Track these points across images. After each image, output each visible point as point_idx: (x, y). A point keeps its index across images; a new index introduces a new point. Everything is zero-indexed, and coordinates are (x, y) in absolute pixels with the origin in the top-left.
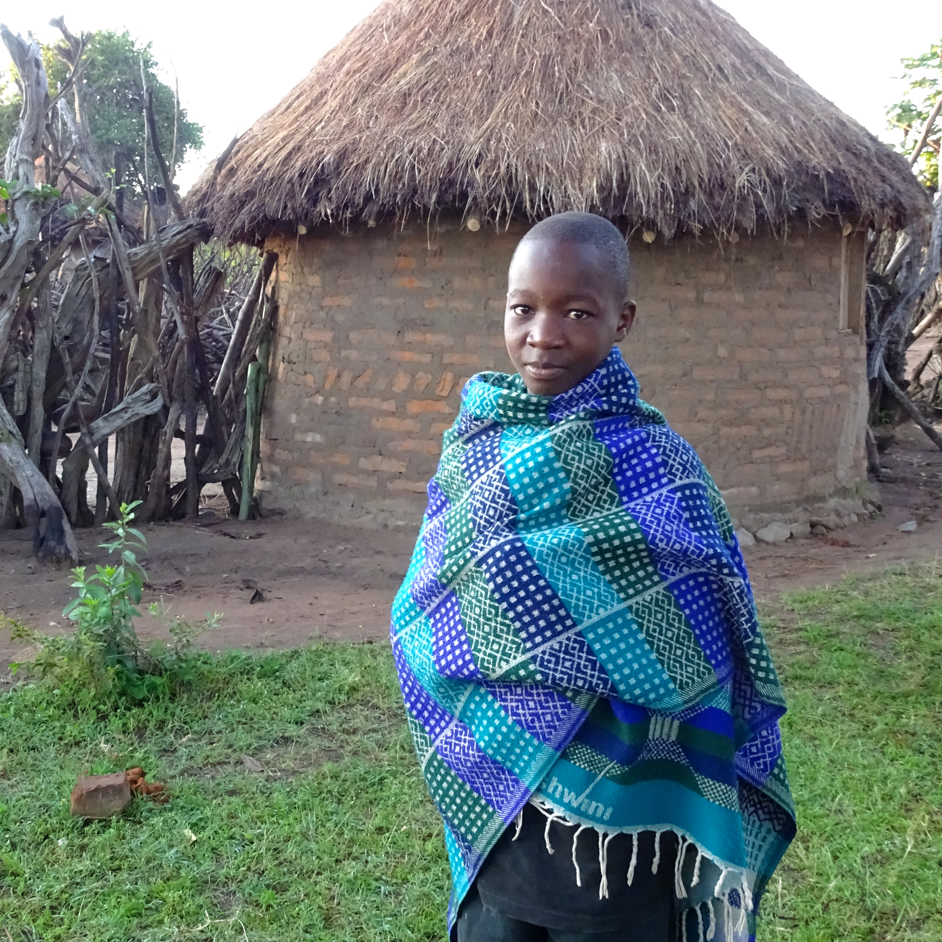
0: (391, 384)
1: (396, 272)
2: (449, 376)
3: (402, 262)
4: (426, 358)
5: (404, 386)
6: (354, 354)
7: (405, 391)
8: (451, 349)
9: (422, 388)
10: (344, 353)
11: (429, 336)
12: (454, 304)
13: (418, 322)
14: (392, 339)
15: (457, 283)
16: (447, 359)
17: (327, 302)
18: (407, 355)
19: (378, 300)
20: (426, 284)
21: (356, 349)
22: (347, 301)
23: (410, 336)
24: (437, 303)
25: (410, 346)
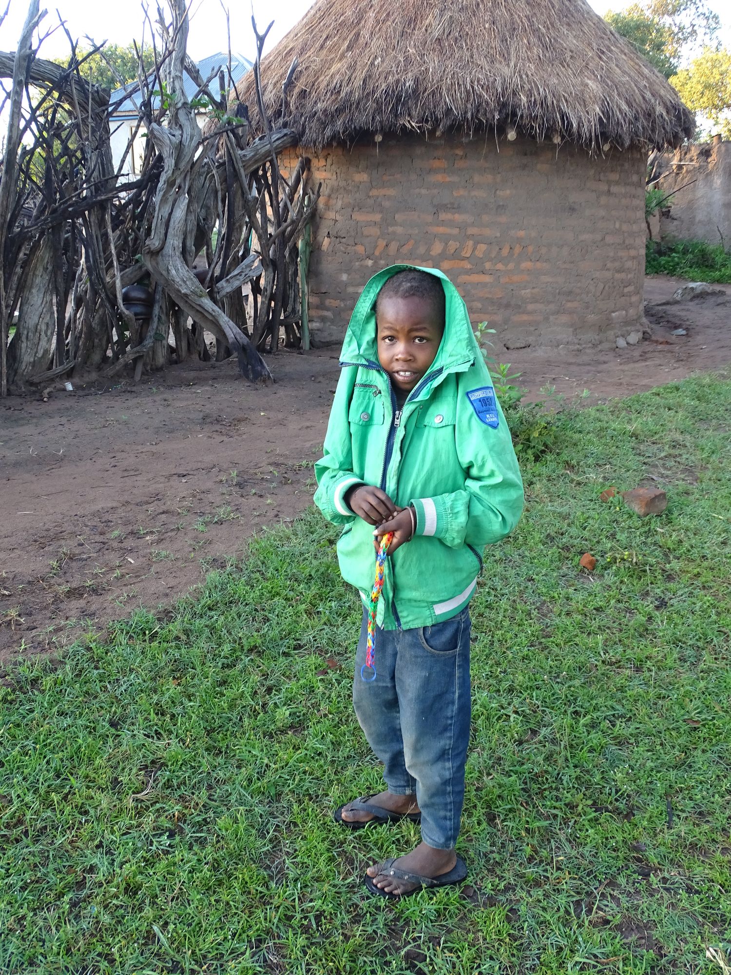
0: (428, 250)
1: (431, 171)
2: (470, 243)
3: (436, 164)
4: (455, 231)
5: (439, 251)
6: (399, 230)
7: (439, 254)
8: (473, 224)
9: (452, 251)
10: (391, 229)
11: (457, 216)
12: (473, 193)
13: (449, 206)
14: (430, 218)
15: (477, 178)
16: (471, 231)
17: (374, 192)
18: (441, 230)
19: (417, 191)
20: (455, 179)
21: (401, 226)
22: (391, 192)
23: (443, 216)
24: (462, 192)
25: (443, 223)
